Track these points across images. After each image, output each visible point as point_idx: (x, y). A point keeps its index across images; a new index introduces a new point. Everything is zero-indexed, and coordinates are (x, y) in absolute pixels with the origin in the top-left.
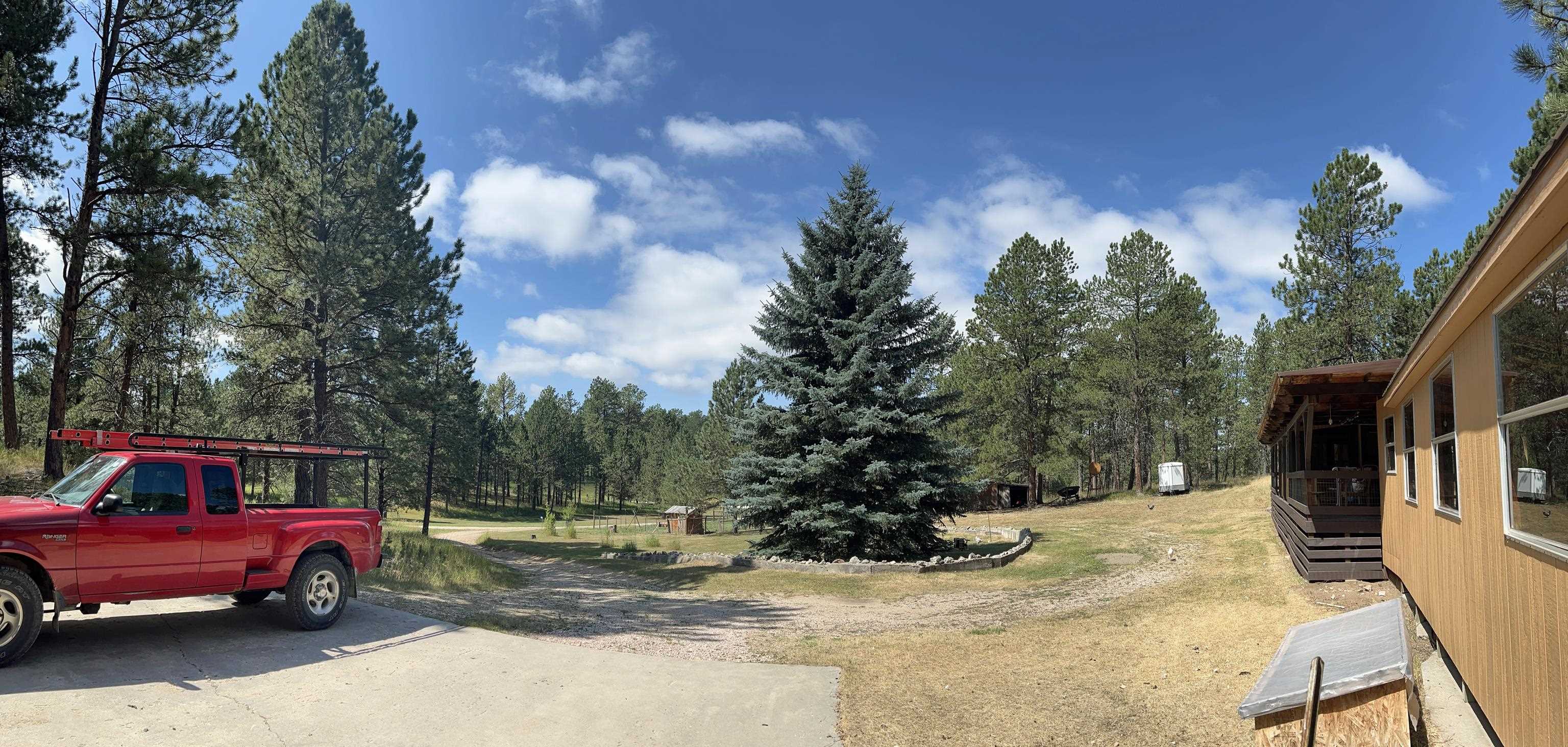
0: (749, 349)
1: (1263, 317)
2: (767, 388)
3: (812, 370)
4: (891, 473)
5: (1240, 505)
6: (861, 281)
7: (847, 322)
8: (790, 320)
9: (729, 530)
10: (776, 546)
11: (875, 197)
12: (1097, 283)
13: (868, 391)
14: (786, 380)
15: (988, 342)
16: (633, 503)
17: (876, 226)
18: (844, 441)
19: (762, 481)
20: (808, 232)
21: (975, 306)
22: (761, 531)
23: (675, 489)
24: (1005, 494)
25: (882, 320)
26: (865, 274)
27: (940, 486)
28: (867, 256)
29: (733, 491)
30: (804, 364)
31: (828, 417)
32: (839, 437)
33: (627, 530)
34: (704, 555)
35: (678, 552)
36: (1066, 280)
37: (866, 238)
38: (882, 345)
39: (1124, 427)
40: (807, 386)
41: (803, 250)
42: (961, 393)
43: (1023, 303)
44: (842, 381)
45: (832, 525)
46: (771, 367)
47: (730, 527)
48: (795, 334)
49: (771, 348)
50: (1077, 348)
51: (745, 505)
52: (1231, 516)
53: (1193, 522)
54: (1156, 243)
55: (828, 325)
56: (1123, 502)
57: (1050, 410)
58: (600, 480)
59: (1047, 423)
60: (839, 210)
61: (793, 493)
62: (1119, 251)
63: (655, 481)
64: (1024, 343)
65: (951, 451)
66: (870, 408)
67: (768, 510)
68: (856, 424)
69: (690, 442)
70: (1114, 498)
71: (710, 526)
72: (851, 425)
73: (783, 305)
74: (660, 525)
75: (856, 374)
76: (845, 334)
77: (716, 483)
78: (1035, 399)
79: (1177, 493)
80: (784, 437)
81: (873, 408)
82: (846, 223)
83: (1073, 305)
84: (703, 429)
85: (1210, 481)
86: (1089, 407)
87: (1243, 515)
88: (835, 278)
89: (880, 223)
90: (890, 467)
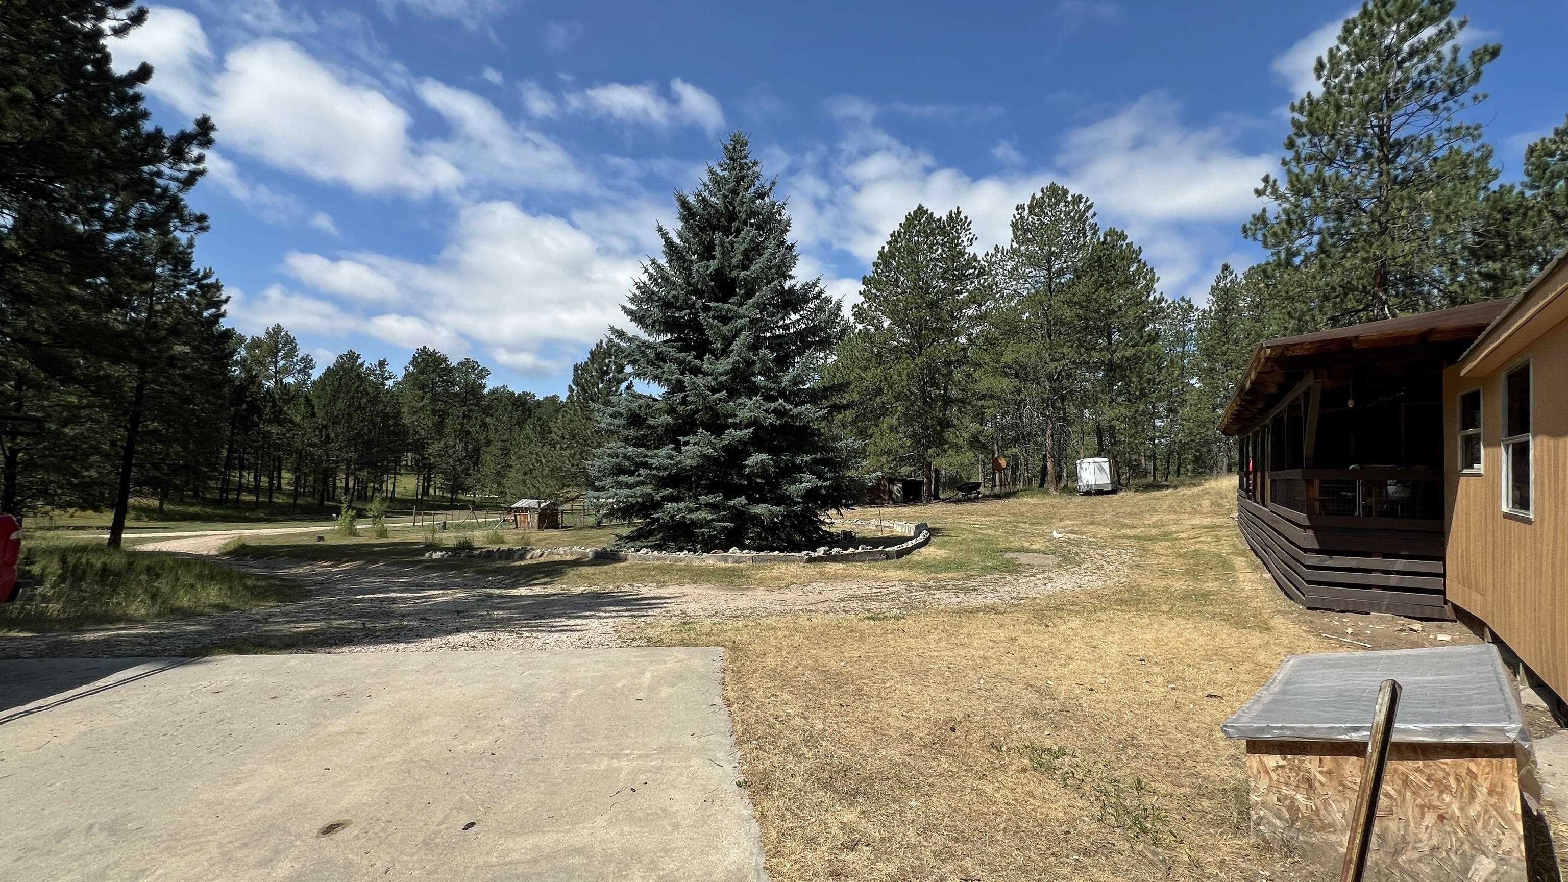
0: (618, 331)
1: (1226, 268)
2: (638, 375)
3: (690, 357)
4: (772, 466)
5: (1190, 510)
6: (742, 261)
7: (726, 306)
8: (664, 302)
9: (590, 524)
10: (646, 538)
11: (757, 169)
12: (999, 255)
13: (750, 381)
14: (659, 367)
15: (877, 328)
16: (469, 496)
17: (758, 202)
18: (723, 433)
19: (631, 473)
20: (684, 204)
21: (862, 288)
22: (629, 524)
23: (524, 482)
24: (896, 488)
25: (765, 305)
26: (746, 253)
27: (826, 479)
28: (748, 233)
29: (597, 484)
30: (680, 350)
31: (706, 408)
32: (717, 426)
33: (458, 527)
34: (561, 550)
35: (529, 548)
36: (963, 254)
37: (747, 215)
38: (765, 331)
39: (1031, 416)
40: (683, 373)
41: (679, 225)
42: (849, 383)
43: (915, 282)
44: (721, 370)
45: (710, 517)
46: (643, 352)
47: (591, 520)
48: (669, 317)
49: (642, 331)
50: (976, 331)
51: (610, 498)
52: (1177, 522)
53: (1125, 526)
54: (1073, 196)
55: (706, 309)
56: (1034, 500)
57: (948, 401)
58: (424, 468)
59: (944, 415)
60: (718, 182)
61: (665, 486)
62: (1026, 213)
63: (498, 473)
64: (917, 328)
65: (838, 445)
66: (751, 399)
67: (637, 502)
68: (736, 416)
69: (544, 431)
70: (1023, 496)
71: (566, 520)
72: (731, 416)
73: (657, 284)
74: (505, 521)
75: (736, 362)
76: (724, 319)
77: (575, 476)
78: (929, 389)
79: (1100, 492)
80: (657, 428)
81: (754, 398)
82: (725, 197)
83: (972, 283)
84: (560, 416)
85: (1144, 481)
86: (992, 397)
87: (1195, 522)
88: (713, 258)
89: (763, 199)
90: (772, 459)
